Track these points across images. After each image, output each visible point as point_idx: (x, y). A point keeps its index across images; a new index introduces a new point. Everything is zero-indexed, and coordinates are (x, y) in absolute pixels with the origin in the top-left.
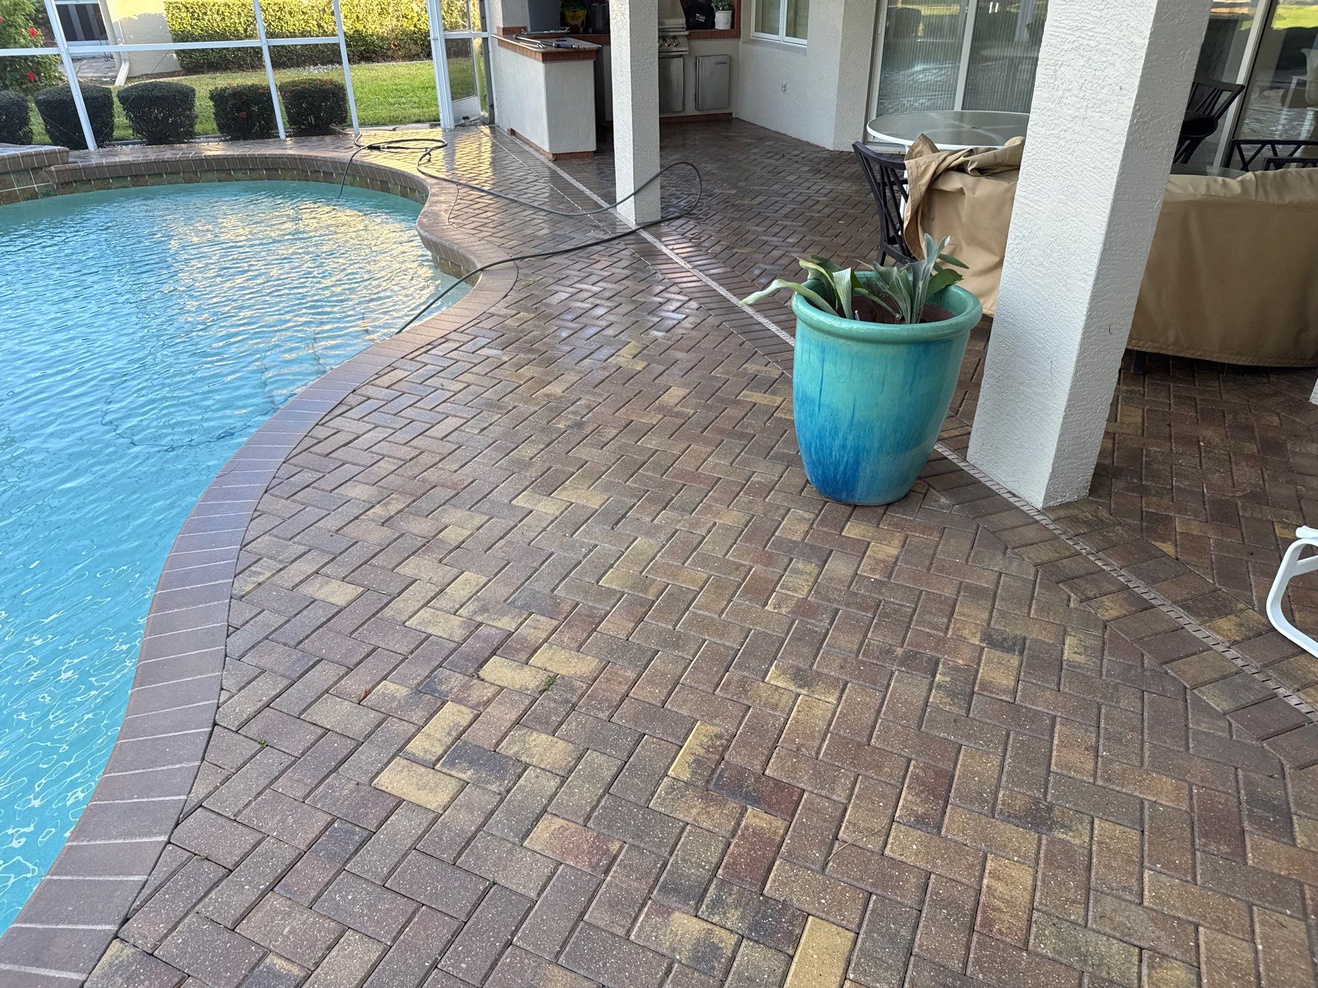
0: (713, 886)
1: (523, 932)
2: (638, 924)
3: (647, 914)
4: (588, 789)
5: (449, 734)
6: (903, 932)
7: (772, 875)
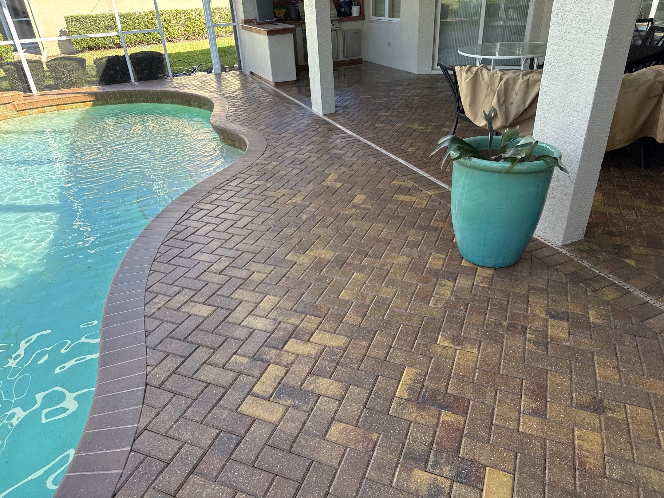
0: (432, 454)
1: (334, 486)
2: (396, 478)
3: (399, 472)
4: (354, 406)
5: (274, 381)
6: (538, 473)
7: (462, 446)
